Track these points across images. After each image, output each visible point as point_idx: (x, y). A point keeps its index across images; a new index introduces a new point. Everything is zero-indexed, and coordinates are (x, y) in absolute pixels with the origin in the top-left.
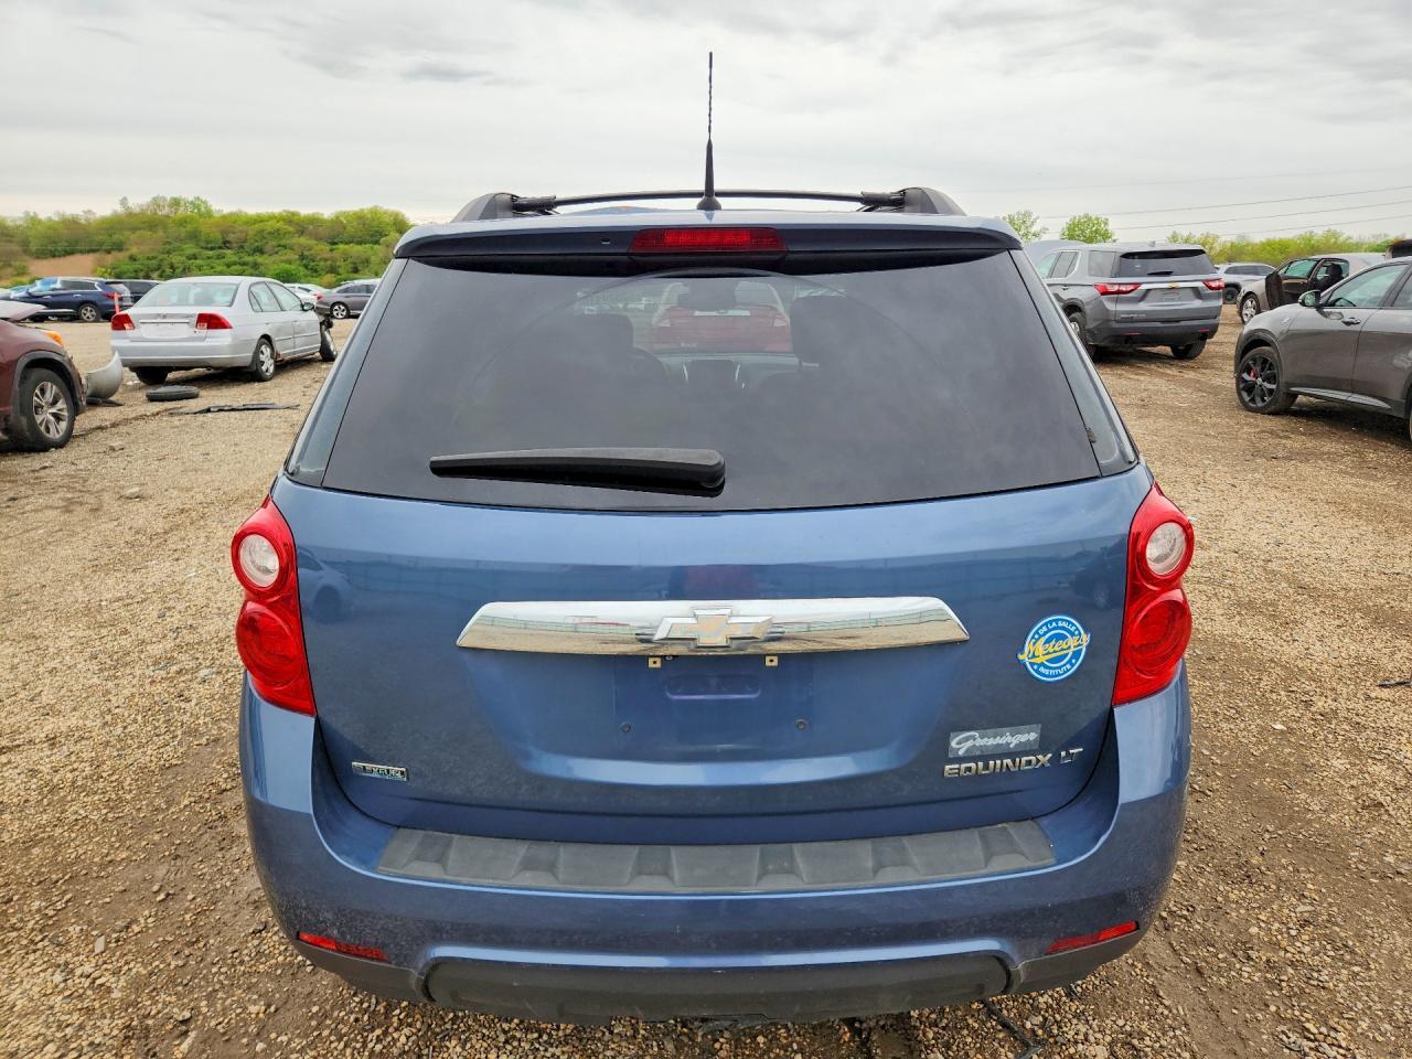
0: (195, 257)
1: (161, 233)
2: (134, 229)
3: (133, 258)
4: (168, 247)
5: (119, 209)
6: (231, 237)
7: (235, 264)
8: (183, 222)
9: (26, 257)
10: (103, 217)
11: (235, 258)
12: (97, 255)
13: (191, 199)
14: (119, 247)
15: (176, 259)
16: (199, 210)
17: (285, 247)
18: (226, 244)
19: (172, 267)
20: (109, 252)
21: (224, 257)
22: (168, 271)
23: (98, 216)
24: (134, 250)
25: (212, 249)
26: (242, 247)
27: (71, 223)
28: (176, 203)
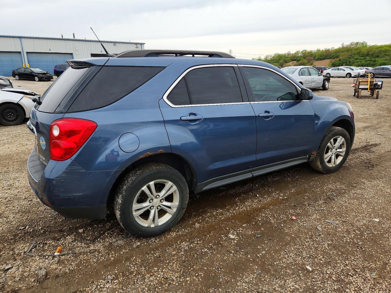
0: (357, 59)
1: (350, 53)
2: (342, 52)
3: (340, 60)
4: (350, 56)
5: (341, 46)
6: (370, 53)
7: (368, 61)
8: (358, 49)
9: (314, 60)
10: (336, 49)
11: (369, 59)
12: (331, 59)
13: (362, 42)
14: (337, 57)
15: (351, 60)
16: (363, 45)
17: (387, 55)
18: (368, 55)
19: (350, 62)
20: (334, 58)
21: (366, 59)
22: (348, 63)
23: (335, 49)
24: (341, 58)
25: (363, 56)
26: (372, 56)
27: (327, 51)
28: (357, 43)
